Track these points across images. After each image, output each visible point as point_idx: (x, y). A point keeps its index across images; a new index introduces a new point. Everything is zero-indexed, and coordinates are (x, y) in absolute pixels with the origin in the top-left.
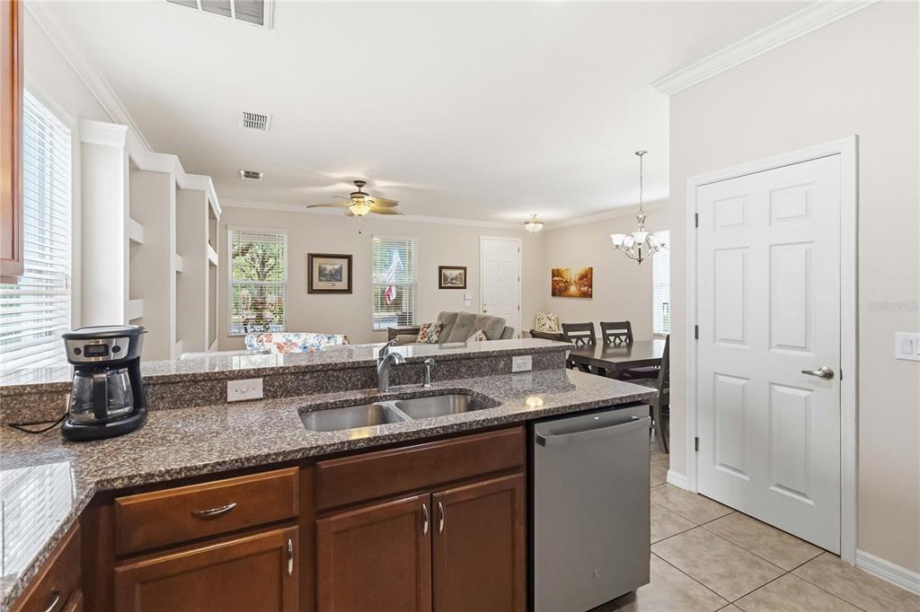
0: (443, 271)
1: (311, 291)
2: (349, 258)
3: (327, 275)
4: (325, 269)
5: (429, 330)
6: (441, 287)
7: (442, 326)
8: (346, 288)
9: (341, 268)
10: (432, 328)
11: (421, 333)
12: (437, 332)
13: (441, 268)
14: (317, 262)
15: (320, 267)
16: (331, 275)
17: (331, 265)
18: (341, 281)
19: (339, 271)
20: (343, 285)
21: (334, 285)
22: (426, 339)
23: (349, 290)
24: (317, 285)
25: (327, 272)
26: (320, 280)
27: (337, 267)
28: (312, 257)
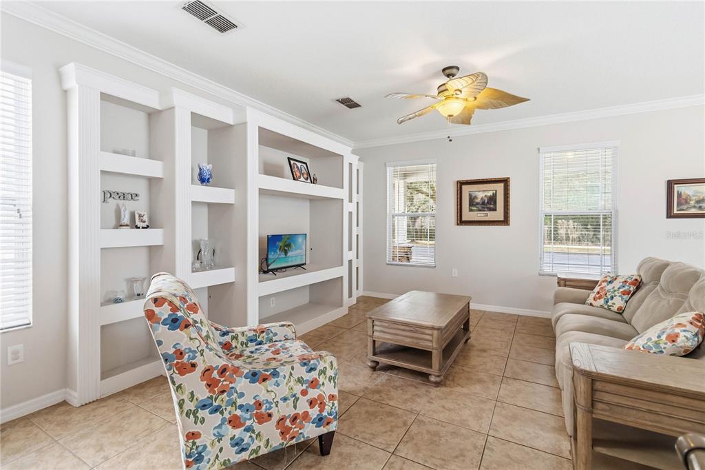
0: (677, 188)
1: (461, 222)
2: (505, 182)
3: (478, 204)
4: (476, 197)
5: (610, 287)
6: (670, 215)
7: (638, 285)
8: (502, 219)
9: (495, 195)
10: (617, 284)
11: (597, 289)
12: (624, 293)
13: (670, 184)
14: (466, 189)
15: (470, 195)
16: (483, 203)
17: (482, 193)
18: (495, 210)
19: (493, 199)
20: (498, 215)
21: (487, 215)
22: (601, 302)
23: (506, 221)
24: (467, 215)
25: (478, 200)
26: (471, 210)
27: (490, 194)
28: (461, 184)
